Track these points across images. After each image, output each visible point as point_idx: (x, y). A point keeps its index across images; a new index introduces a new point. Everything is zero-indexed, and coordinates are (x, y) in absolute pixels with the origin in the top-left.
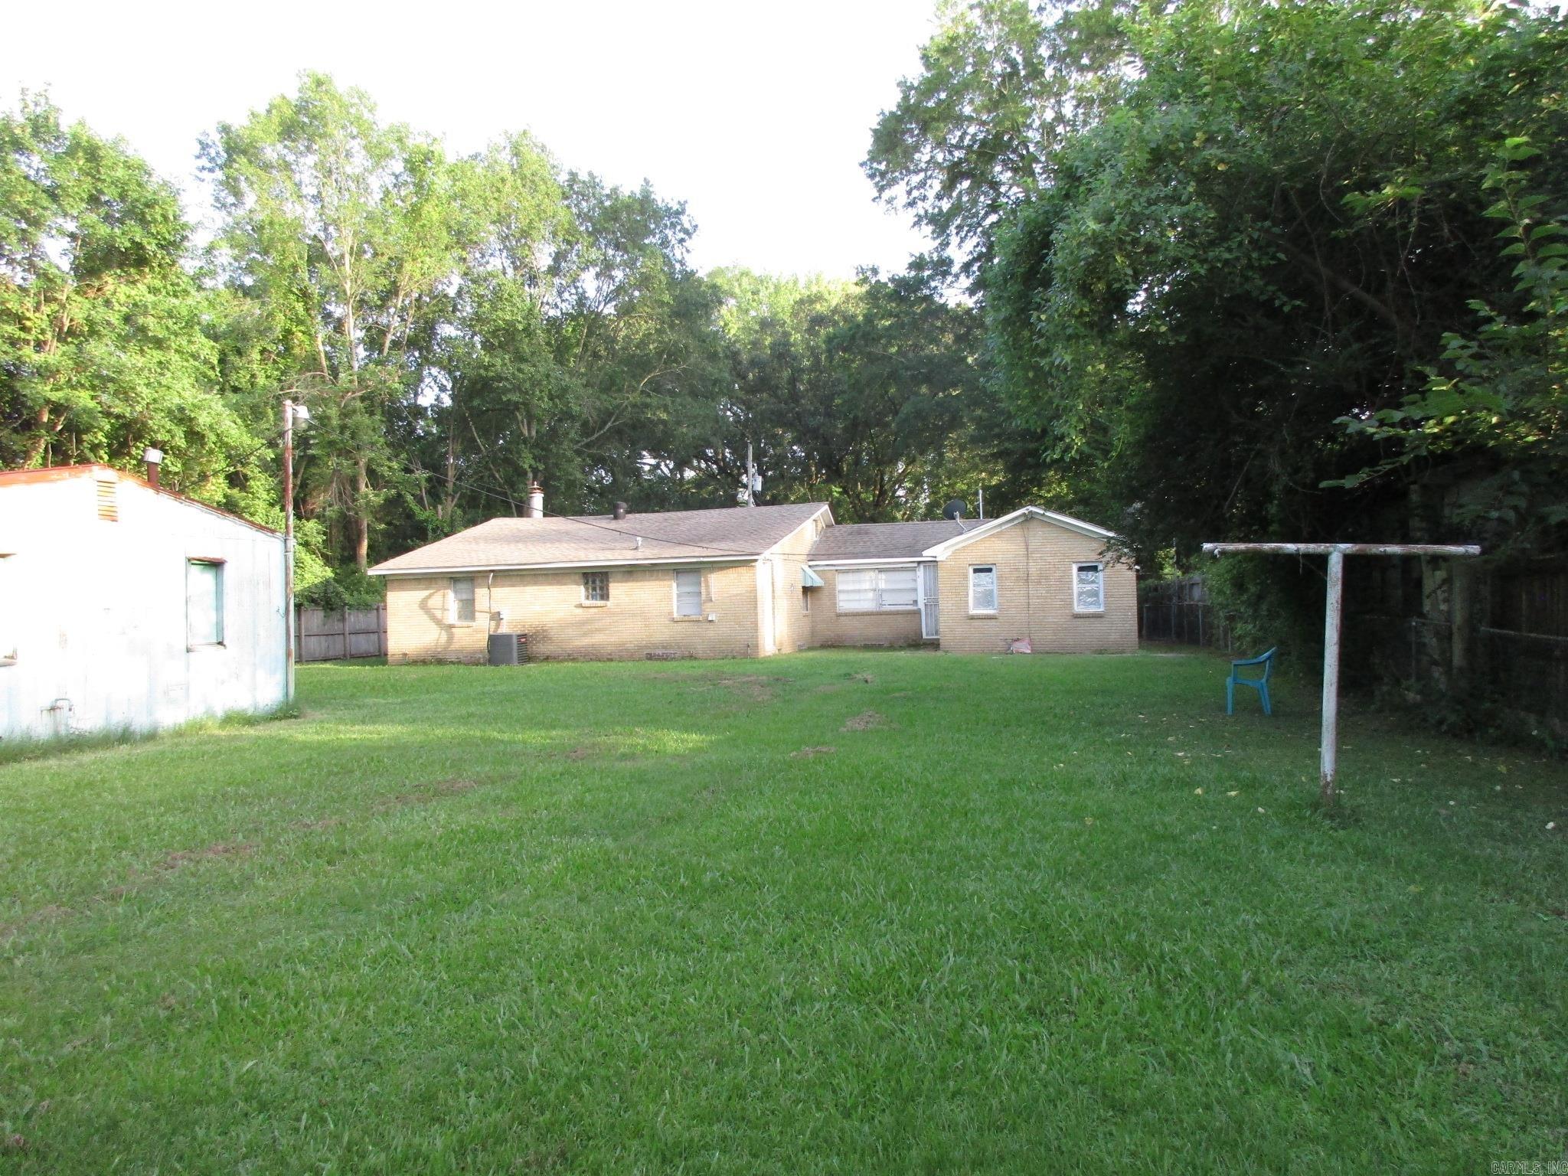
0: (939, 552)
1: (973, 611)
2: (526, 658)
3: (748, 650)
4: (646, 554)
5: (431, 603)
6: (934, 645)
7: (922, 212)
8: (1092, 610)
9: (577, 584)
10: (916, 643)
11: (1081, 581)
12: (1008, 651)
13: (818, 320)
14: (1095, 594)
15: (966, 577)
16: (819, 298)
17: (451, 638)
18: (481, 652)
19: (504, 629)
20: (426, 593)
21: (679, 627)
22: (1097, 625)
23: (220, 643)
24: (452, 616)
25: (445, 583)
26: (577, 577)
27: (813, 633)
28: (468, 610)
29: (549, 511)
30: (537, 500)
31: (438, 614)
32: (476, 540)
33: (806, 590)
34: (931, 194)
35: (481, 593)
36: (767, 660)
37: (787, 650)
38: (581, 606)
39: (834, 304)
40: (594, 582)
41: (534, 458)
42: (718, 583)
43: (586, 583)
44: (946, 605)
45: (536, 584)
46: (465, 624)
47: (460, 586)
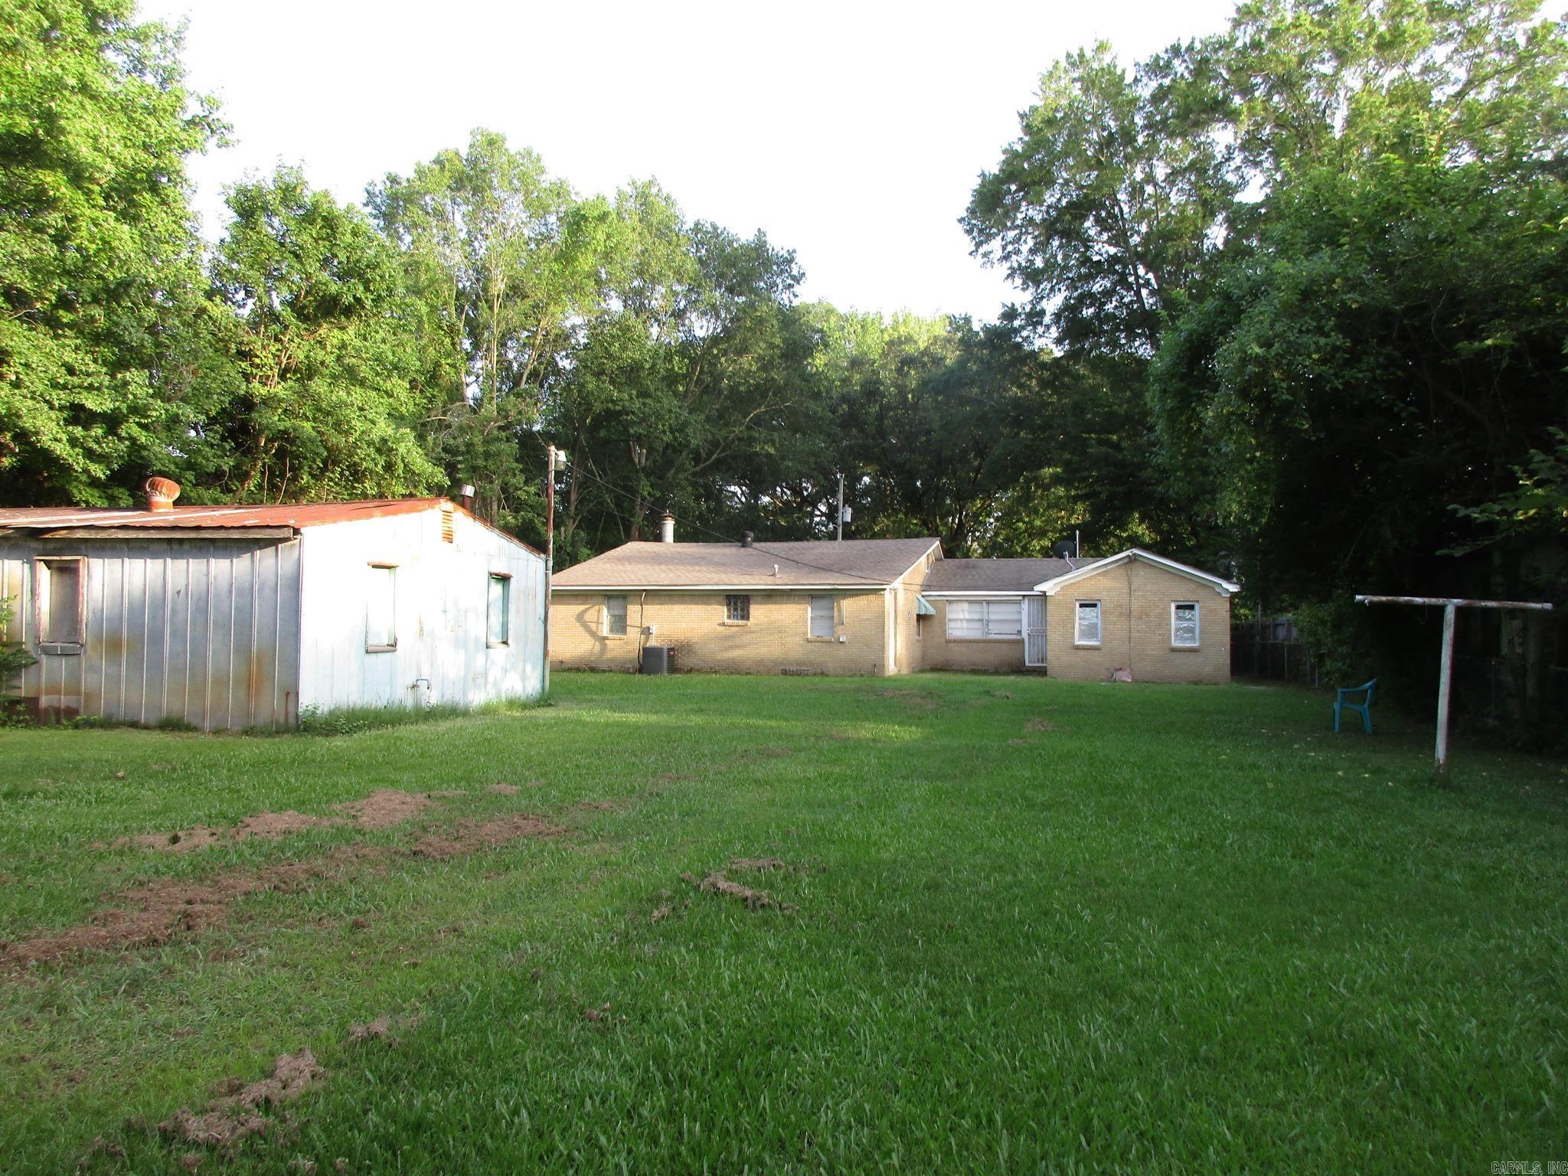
0: (1049, 587)
1: (1078, 643)
2: (673, 669)
3: (876, 668)
4: (781, 579)
5: (588, 617)
6: (1042, 672)
7: (1015, 265)
8: (1188, 645)
9: (720, 604)
10: (1018, 668)
11: (1179, 618)
12: (1111, 679)
13: (908, 361)
14: (1191, 630)
15: (1073, 611)
16: (909, 339)
17: (604, 648)
18: (631, 662)
19: (653, 643)
20: (582, 608)
21: (811, 646)
22: (1192, 657)
23: (505, 643)
24: (605, 630)
25: (600, 598)
26: (721, 599)
27: (923, 658)
28: (620, 624)
29: (679, 538)
30: (669, 526)
31: (593, 626)
32: (620, 560)
33: (921, 618)
34: (1025, 249)
35: (633, 611)
36: (890, 679)
37: (905, 671)
38: (723, 624)
39: (922, 346)
40: (735, 604)
41: (651, 486)
42: (848, 607)
43: (728, 605)
44: (1054, 635)
45: (682, 603)
46: (617, 636)
47: (613, 602)
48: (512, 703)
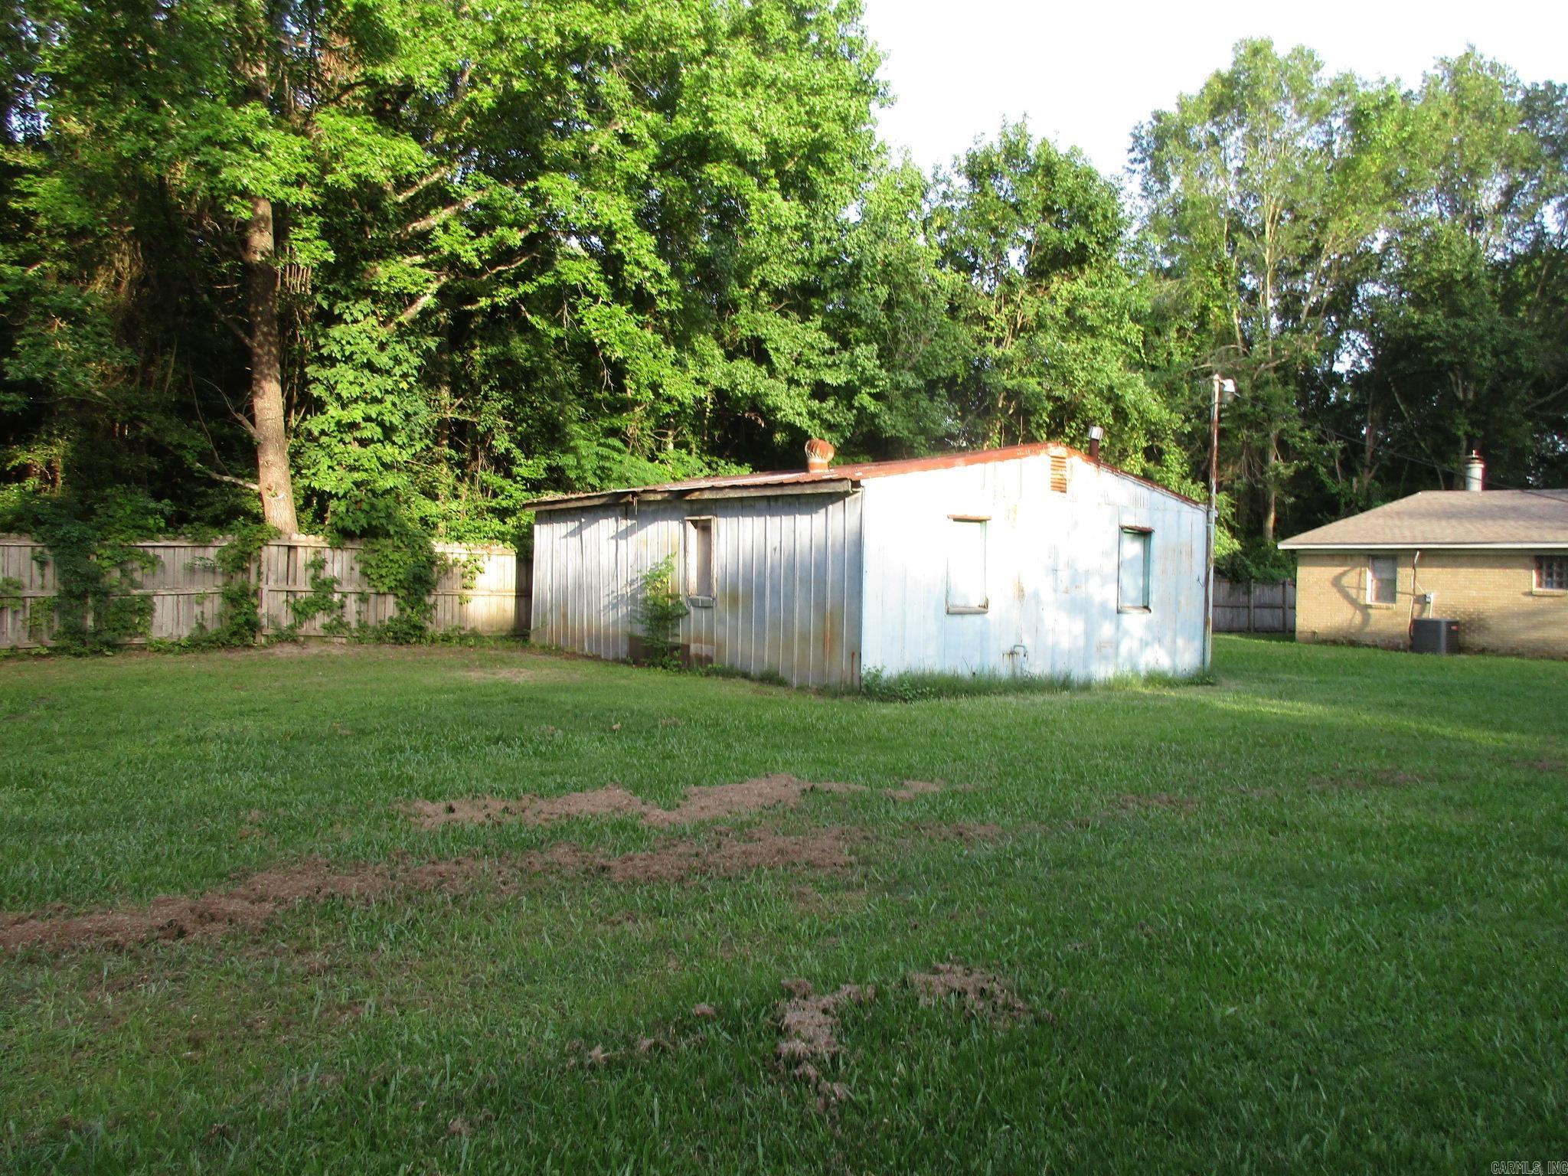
2: (1456, 647)
5: (1345, 581)
9: (1528, 568)
17: (1366, 618)
18: (1401, 636)
19: (1430, 614)
20: (1339, 570)
23: (1146, 608)
24: (1369, 597)
25: (1362, 559)
26: (1527, 561)
28: (1388, 591)
29: (1489, 484)
30: (1477, 470)
31: (1353, 593)
32: (1399, 514)
35: (1404, 573)
38: (1531, 594)
40: (1550, 567)
41: (1472, 424)
43: (1539, 568)
45: (1472, 566)
46: (1384, 605)
47: (1380, 564)
48: (1155, 679)
